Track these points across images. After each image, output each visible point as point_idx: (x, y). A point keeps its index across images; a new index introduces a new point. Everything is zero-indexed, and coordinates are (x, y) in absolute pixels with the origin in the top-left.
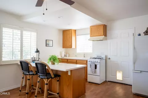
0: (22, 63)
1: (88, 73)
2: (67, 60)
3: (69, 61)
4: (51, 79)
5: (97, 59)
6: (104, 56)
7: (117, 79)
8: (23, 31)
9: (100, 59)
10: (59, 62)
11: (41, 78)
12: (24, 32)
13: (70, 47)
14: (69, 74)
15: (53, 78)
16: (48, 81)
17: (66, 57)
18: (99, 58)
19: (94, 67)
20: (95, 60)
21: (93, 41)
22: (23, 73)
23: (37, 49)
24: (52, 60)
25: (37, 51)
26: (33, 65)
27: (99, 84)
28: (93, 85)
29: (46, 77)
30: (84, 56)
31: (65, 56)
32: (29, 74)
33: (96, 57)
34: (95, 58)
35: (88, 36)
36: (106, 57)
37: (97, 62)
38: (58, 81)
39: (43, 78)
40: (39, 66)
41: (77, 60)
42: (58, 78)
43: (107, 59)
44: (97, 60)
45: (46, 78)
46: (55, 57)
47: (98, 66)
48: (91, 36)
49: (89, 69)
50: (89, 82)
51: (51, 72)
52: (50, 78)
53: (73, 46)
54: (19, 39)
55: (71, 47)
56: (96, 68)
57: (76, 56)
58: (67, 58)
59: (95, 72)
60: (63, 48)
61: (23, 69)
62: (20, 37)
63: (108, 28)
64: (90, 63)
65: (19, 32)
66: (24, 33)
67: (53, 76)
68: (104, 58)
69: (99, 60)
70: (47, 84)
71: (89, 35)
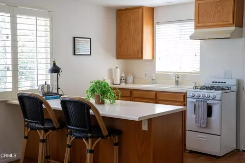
0: (25, 100)
1: (188, 128)
2: (131, 91)
3: (135, 94)
4: (100, 139)
5: (213, 91)
6: (231, 83)
8: (17, 16)
9: (223, 89)
10: (115, 99)
11: (77, 138)
12: (20, 19)
13: (139, 55)
14: (145, 127)
15: (107, 136)
16: (94, 145)
17: (126, 83)
18: (217, 89)
19: (203, 110)
20: (206, 93)
21: (203, 39)
22: (27, 126)
23: (54, 64)
24: (98, 93)
25: (55, 70)
27: (219, 157)
29: (89, 135)
30: (177, 83)
31: (124, 80)
32: (42, 127)
33: (210, 84)
34: (209, 88)
35: (190, 27)
36: (239, 83)
37: (214, 99)
38: (116, 144)
39: (81, 138)
41: (156, 93)
42: (117, 137)
44: (212, 93)
45: (90, 137)
46: (105, 86)
47: (216, 110)
48: (196, 27)
49: (190, 116)
50: (191, 152)
51: (102, 124)
52: (98, 137)
54: (7, 37)
56: (209, 114)
57: (153, 81)
58: (130, 86)
59: (208, 125)
60: (117, 58)
61: (25, 116)
62: (9, 32)
64: (195, 100)
66: (18, 20)
67: (105, 132)
68: (234, 88)
69: (217, 94)
70: (91, 151)
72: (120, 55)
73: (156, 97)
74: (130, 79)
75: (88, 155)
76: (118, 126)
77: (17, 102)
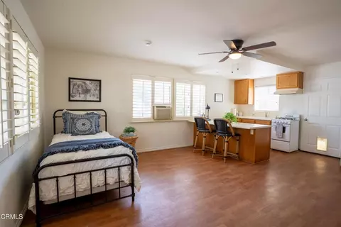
0: (197, 120)
1: (272, 138)
2: (242, 119)
3: (244, 121)
6: (297, 116)
7: (318, 149)
8: (193, 85)
9: (292, 119)
11: (220, 136)
14: (252, 133)
15: (234, 136)
16: (229, 139)
17: (239, 115)
18: (289, 119)
19: (281, 129)
20: (282, 121)
21: (281, 95)
23: (208, 106)
25: (208, 108)
26: (212, 122)
28: (279, 153)
30: (266, 116)
32: (205, 131)
33: (284, 116)
34: (284, 119)
35: (274, 89)
36: (301, 117)
37: (287, 124)
38: (238, 140)
39: (222, 136)
40: (218, 123)
42: (238, 137)
43: (301, 121)
44: (286, 121)
45: (227, 136)
47: (286, 129)
48: (277, 88)
51: (232, 131)
52: (230, 136)
53: (250, 102)
55: (246, 102)
56: (284, 131)
57: (254, 115)
58: (241, 117)
59: (283, 137)
60: (235, 104)
63: (306, 77)
64: (276, 124)
65: (188, 86)
67: (233, 134)
68: (298, 119)
69: (289, 121)
71: (275, 87)
72: (236, 102)
73: (255, 122)
74: (241, 114)
75: (226, 143)
76: (239, 132)
77: (194, 121)
